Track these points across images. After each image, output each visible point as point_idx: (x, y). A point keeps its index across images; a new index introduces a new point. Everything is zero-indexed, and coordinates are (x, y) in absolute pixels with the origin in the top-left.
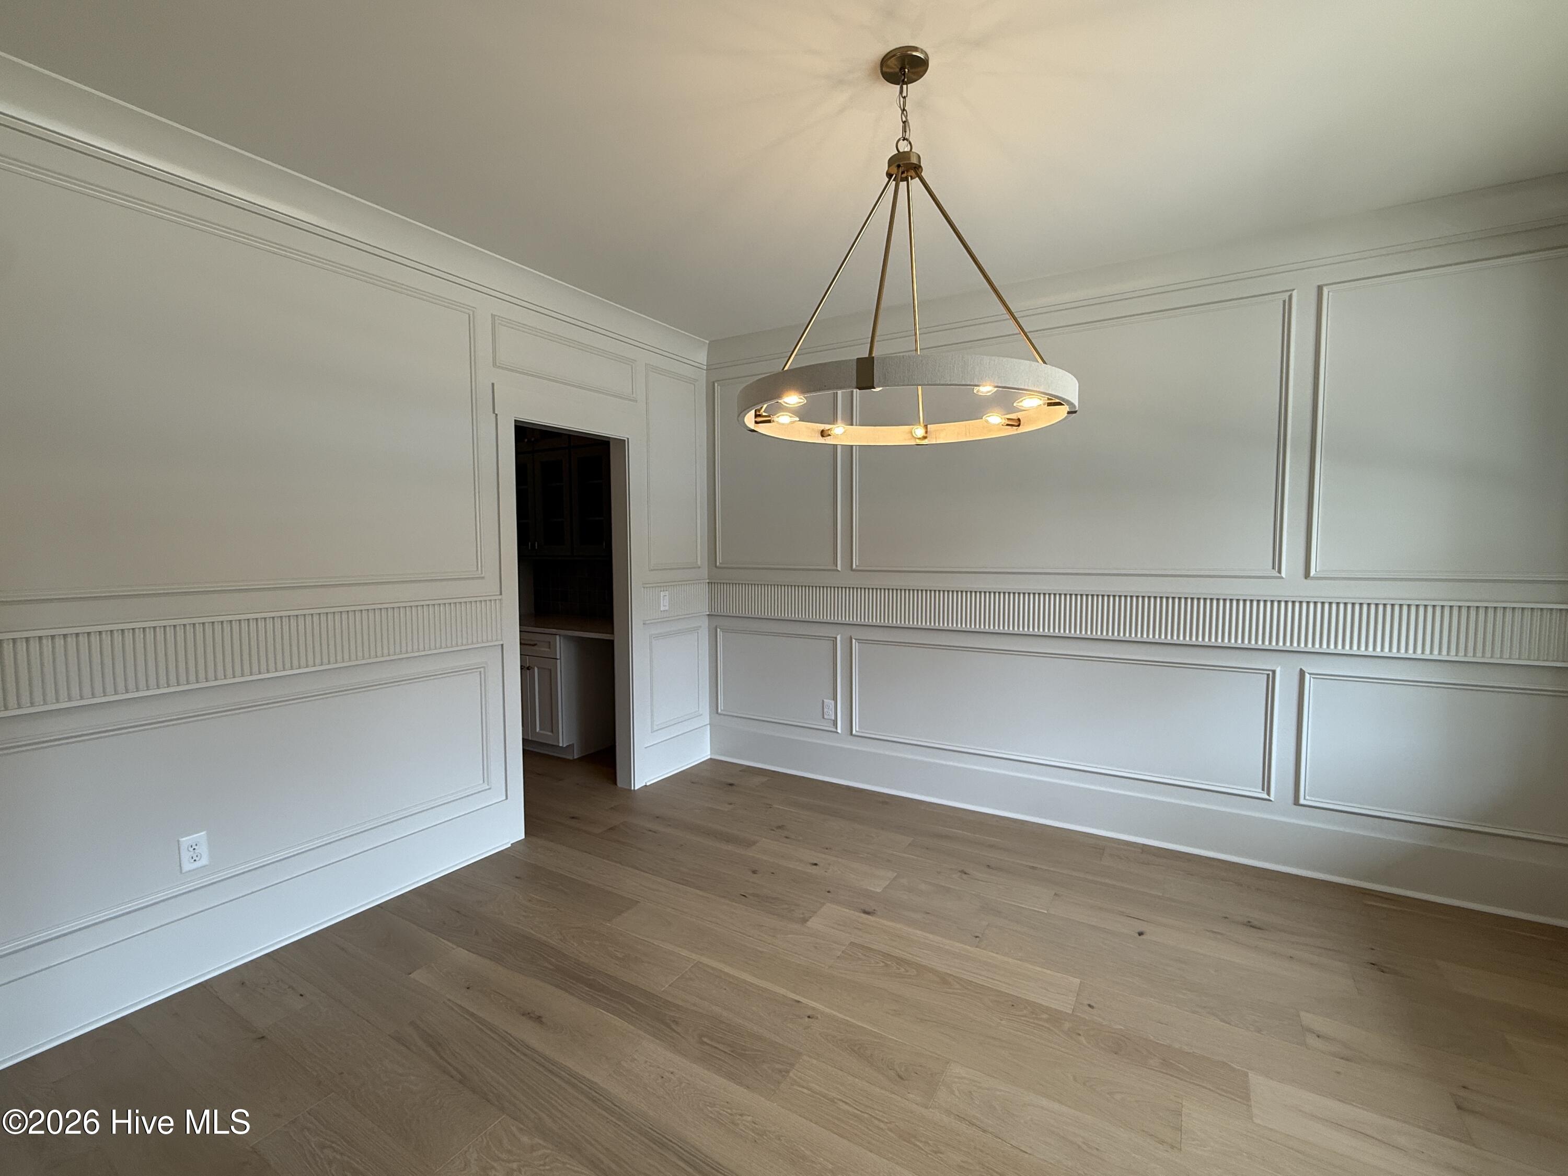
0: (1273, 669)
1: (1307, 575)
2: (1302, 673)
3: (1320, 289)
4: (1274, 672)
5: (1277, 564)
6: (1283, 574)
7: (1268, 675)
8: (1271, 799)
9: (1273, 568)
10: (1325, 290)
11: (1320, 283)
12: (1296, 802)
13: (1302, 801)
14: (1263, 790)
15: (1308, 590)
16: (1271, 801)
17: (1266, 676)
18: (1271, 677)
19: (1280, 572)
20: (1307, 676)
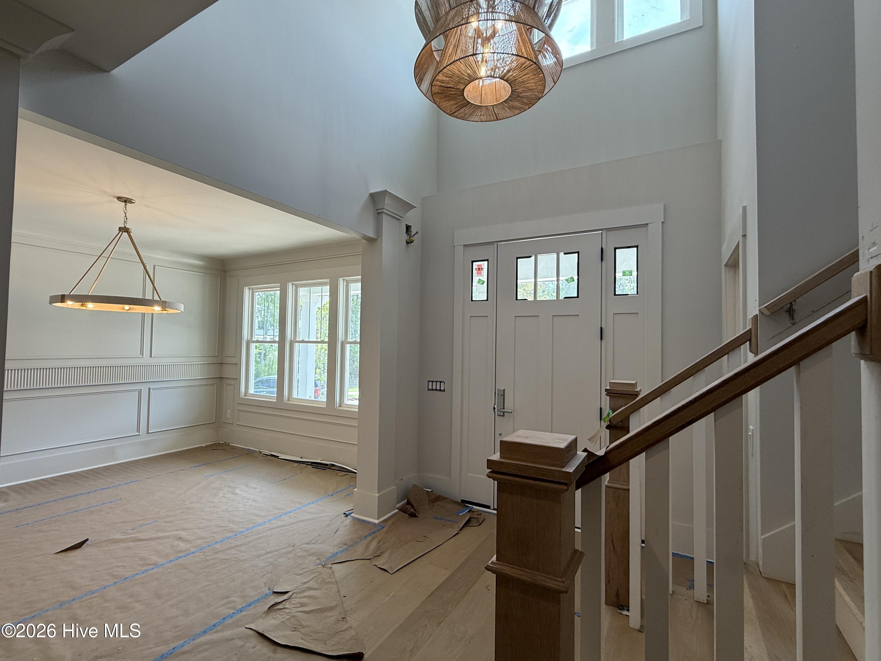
0: (140, 389)
1: (151, 356)
2: (149, 389)
3: (154, 266)
4: (141, 390)
5: (142, 352)
6: (144, 357)
7: (139, 391)
8: (140, 434)
9: (141, 354)
10: (156, 267)
11: (155, 264)
12: (148, 433)
13: (150, 432)
14: (137, 432)
15: (151, 361)
16: (139, 435)
17: (138, 392)
18: (140, 392)
19: (143, 356)
20: (151, 390)
